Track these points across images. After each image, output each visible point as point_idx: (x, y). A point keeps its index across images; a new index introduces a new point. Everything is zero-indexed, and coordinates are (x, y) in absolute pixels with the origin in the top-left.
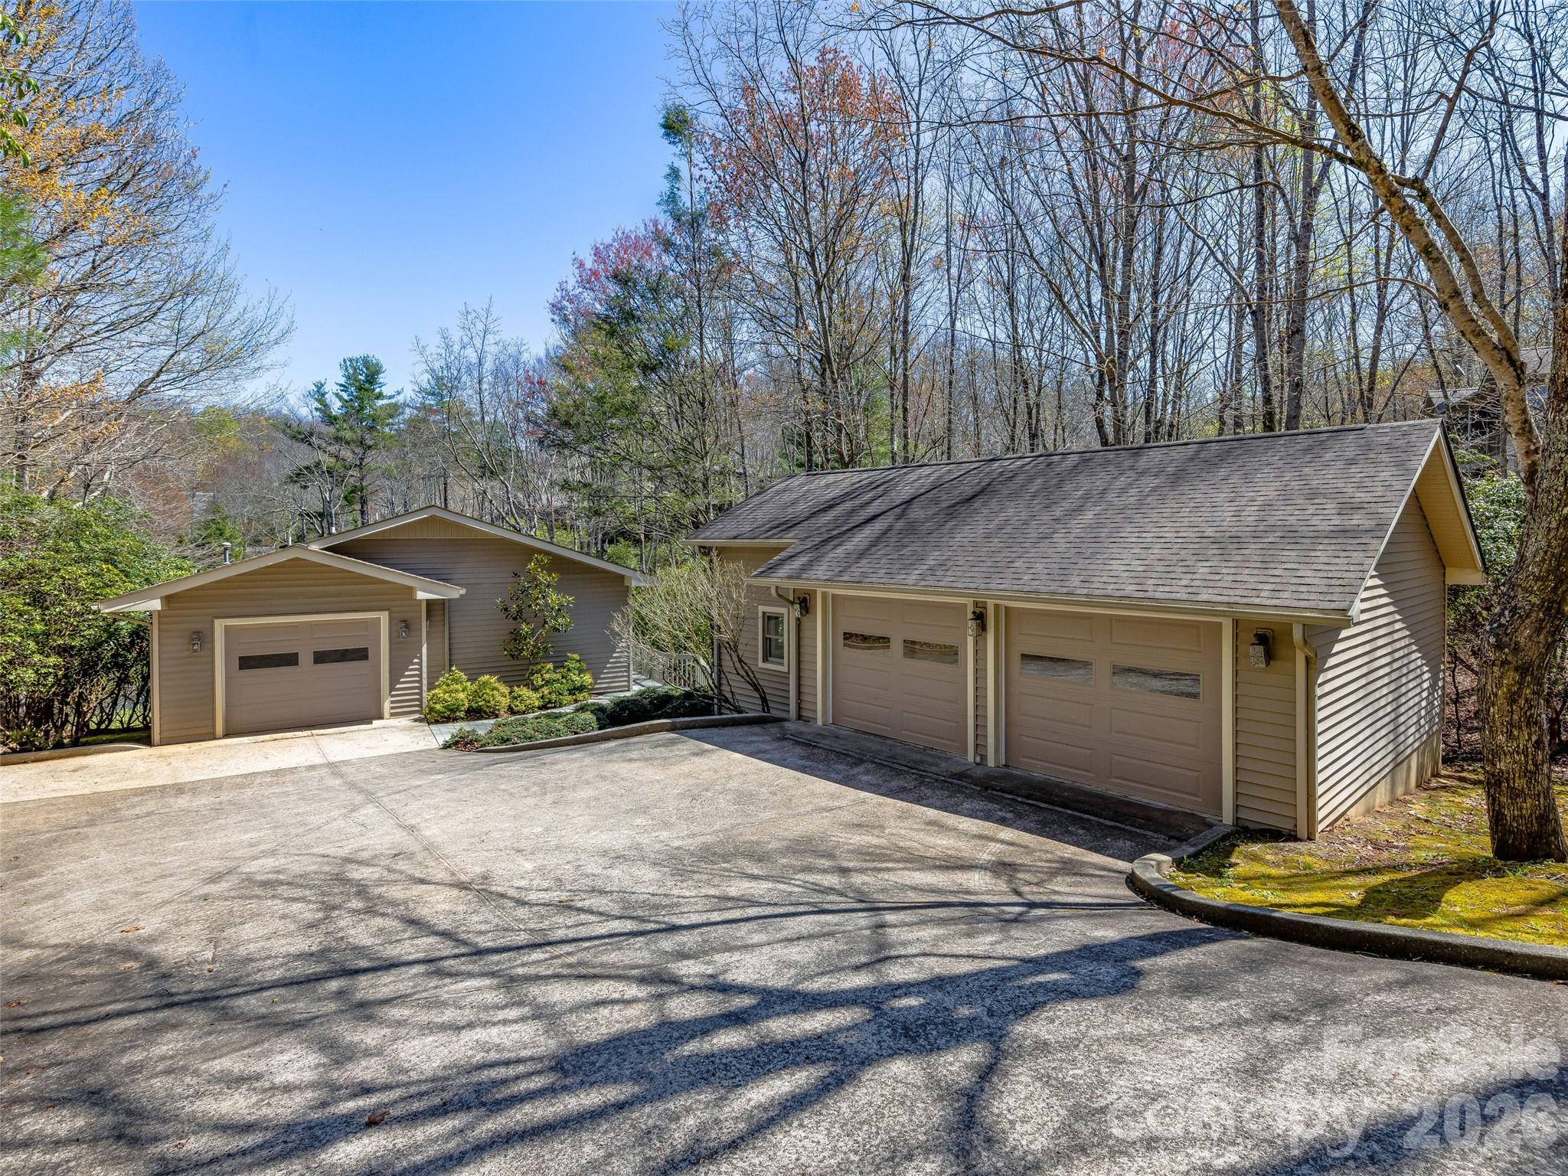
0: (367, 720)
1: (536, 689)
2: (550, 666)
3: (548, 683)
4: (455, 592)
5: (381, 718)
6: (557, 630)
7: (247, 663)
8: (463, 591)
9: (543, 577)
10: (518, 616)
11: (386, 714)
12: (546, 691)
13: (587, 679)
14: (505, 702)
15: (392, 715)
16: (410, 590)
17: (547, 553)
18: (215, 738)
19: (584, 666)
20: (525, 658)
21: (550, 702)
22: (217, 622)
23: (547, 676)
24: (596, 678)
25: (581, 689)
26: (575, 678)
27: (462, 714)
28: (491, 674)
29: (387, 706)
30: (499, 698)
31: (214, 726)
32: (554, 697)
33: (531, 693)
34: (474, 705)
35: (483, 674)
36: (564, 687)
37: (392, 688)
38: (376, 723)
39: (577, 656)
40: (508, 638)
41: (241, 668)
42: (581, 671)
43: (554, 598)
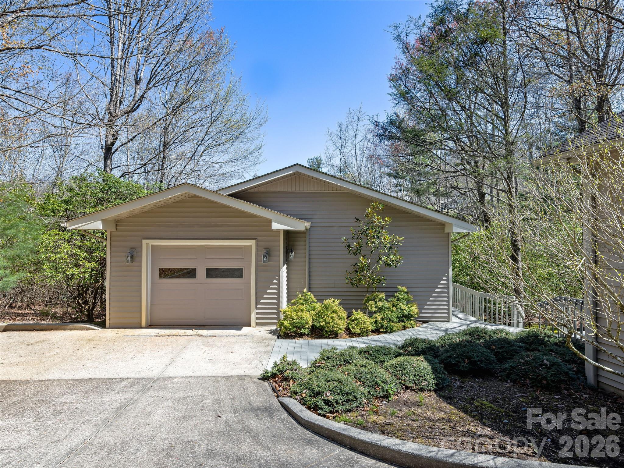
0: (238, 326)
1: (371, 314)
2: (383, 295)
3: (380, 309)
4: (301, 226)
5: (250, 325)
6: (389, 265)
7: (165, 273)
8: (308, 225)
9: (377, 220)
10: (357, 252)
11: (253, 323)
12: (379, 316)
13: (414, 309)
14: (342, 324)
15: (257, 324)
16: (269, 222)
17: (381, 202)
18: (140, 328)
19: (411, 297)
20: (363, 287)
21: (382, 327)
22: (145, 242)
23: (380, 304)
24: (420, 308)
25: (409, 317)
26: (403, 307)
27: (306, 331)
28: (336, 297)
29: (253, 316)
30: (337, 320)
31: (140, 318)
32: (385, 323)
33: (366, 318)
34: (317, 324)
35: (328, 297)
36: (395, 316)
37: (257, 303)
38: (245, 330)
39: (405, 289)
40: (351, 269)
41: (161, 277)
42: (408, 302)
43: (386, 237)
